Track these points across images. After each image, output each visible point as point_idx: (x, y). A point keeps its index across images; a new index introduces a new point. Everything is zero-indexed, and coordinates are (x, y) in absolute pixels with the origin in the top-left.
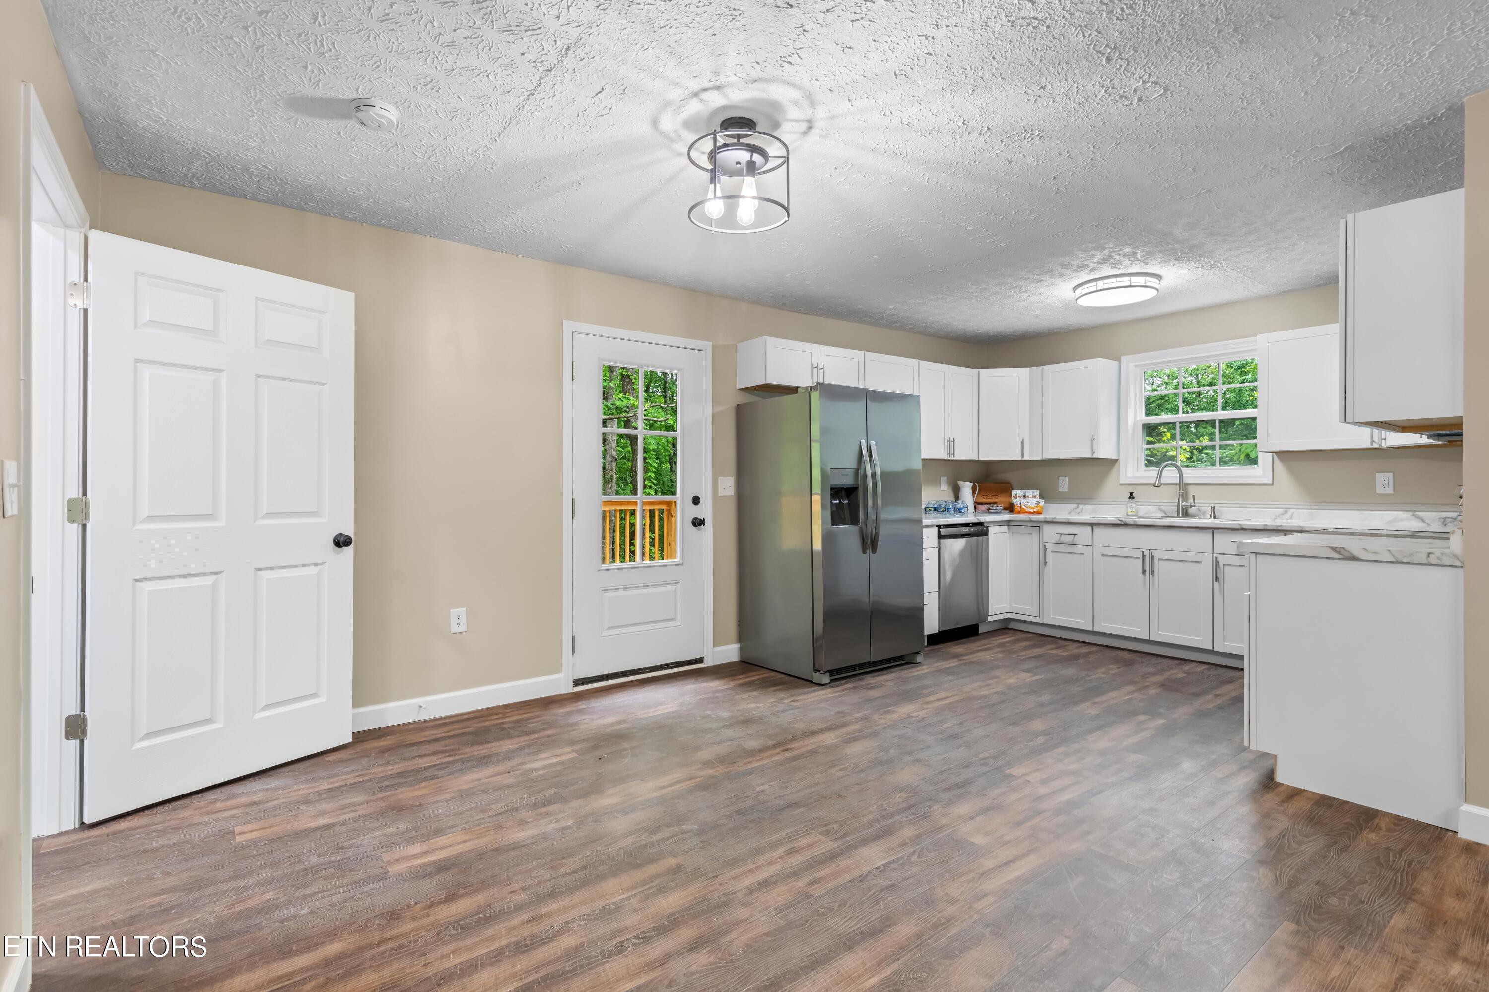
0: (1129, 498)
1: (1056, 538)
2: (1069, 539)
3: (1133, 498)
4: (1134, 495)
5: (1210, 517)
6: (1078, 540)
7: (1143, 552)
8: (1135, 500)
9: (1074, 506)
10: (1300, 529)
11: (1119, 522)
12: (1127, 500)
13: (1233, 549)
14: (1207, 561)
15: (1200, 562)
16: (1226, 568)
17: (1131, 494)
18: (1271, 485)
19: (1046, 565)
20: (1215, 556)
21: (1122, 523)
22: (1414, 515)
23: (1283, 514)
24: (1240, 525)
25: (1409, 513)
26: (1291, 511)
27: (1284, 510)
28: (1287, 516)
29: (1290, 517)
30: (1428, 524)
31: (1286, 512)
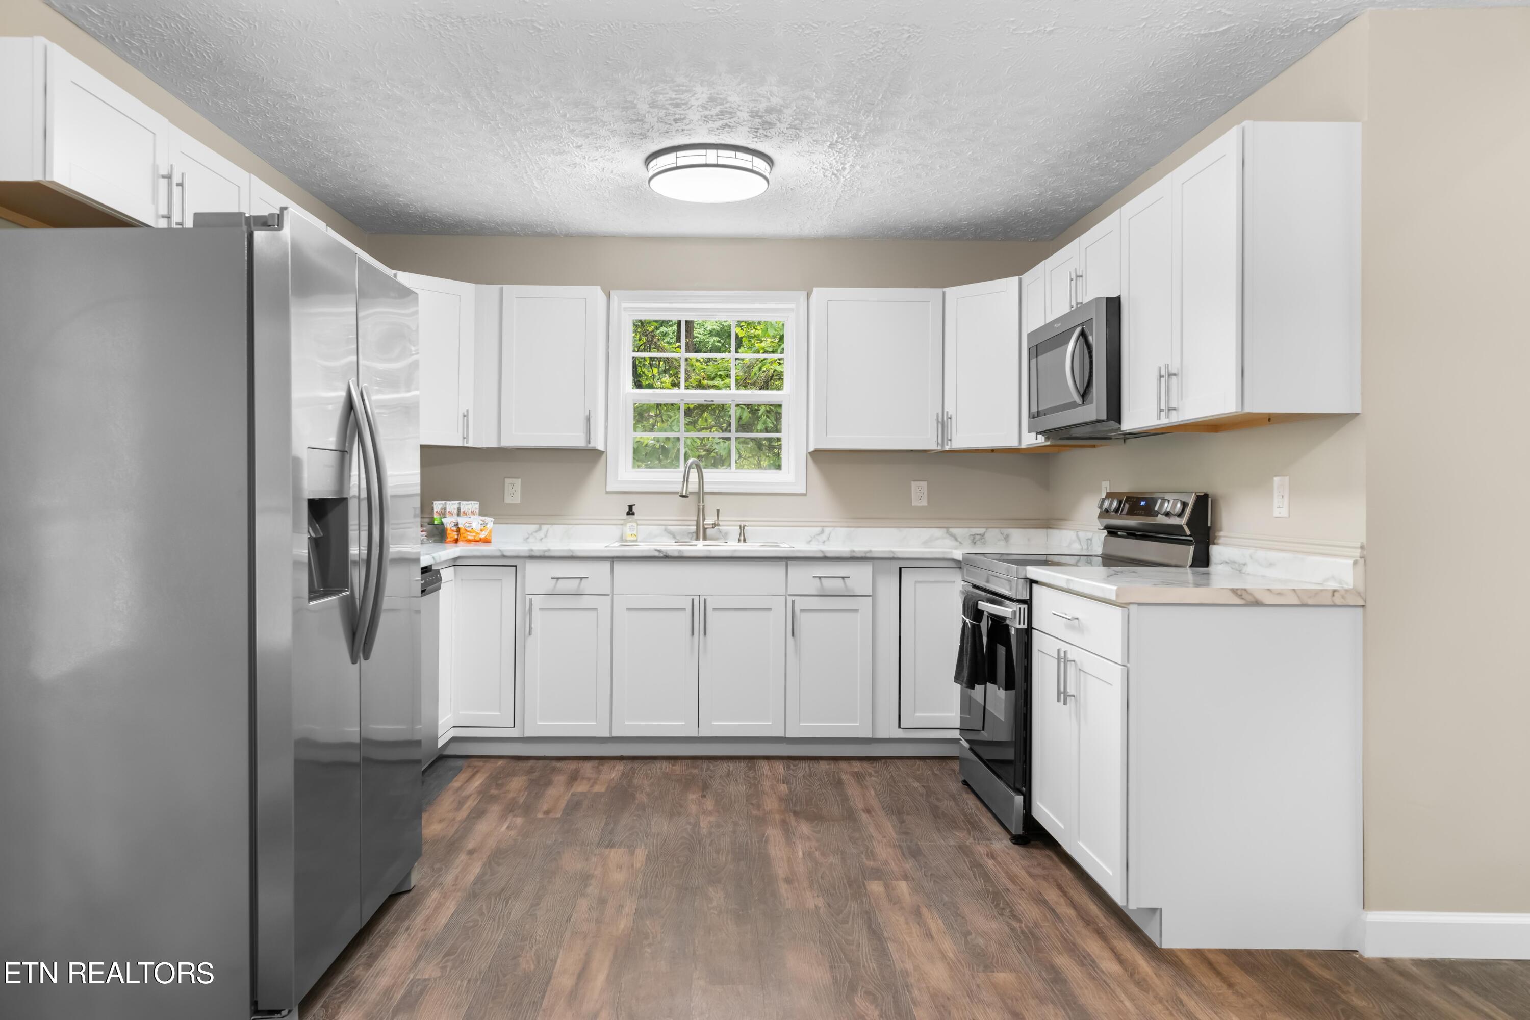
0: (628, 514)
1: (549, 586)
2: (572, 586)
3: (633, 514)
4: (634, 509)
5: (739, 540)
6: (586, 587)
7: (693, 600)
8: (636, 517)
9: (534, 527)
12: (625, 516)
13: (813, 587)
14: (778, 605)
15: (770, 610)
16: (804, 615)
17: (631, 507)
18: (805, 495)
19: (530, 633)
20: (790, 599)
21: (662, 555)
22: (947, 532)
23: (819, 535)
24: (822, 552)
25: (945, 530)
26: (827, 530)
27: (819, 529)
28: (824, 537)
29: (828, 539)
30: (960, 543)
31: (822, 532)
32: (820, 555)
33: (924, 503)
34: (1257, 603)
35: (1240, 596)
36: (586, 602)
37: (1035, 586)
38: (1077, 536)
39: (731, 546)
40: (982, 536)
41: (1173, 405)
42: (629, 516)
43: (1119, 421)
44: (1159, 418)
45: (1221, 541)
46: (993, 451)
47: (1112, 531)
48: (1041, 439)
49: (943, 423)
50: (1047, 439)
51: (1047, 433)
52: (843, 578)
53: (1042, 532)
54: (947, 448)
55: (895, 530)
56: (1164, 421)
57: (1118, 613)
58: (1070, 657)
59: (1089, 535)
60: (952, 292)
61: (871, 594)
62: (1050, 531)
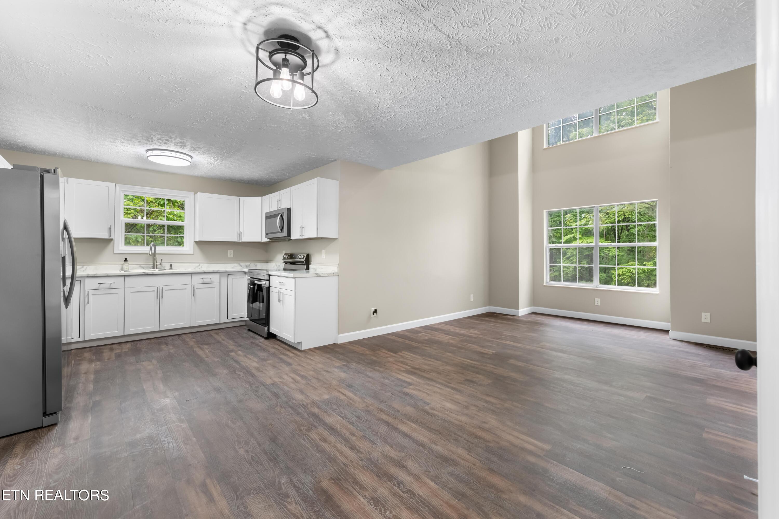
0: (125, 261)
1: (97, 286)
2: (107, 286)
3: (127, 261)
4: (127, 259)
5: (170, 269)
6: (113, 286)
7: (158, 288)
8: (128, 262)
10: (225, 271)
11: (143, 274)
12: (123, 262)
13: (201, 281)
14: (189, 287)
15: (186, 289)
16: (197, 290)
17: (126, 259)
18: (193, 254)
19: (88, 303)
20: (193, 286)
21: (145, 274)
22: (239, 265)
23: (198, 266)
25: (238, 264)
26: (201, 265)
27: (198, 264)
28: (200, 267)
29: (201, 267)
30: (243, 267)
32: (203, 272)
33: (232, 256)
34: (320, 276)
35: (317, 275)
36: (113, 291)
37: (271, 276)
38: (276, 265)
39: (167, 271)
40: (249, 265)
41: (303, 234)
42: (125, 262)
43: (290, 237)
44: (300, 237)
45: (312, 264)
46: (252, 242)
47: (286, 263)
48: (268, 240)
49: (239, 234)
50: (270, 240)
51: (270, 239)
52: (210, 278)
53: (266, 264)
54: (240, 241)
55: (223, 264)
56: (301, 238)
57: (293, 280)
58: (281, 291)
59: (280, 264)
60: (242, 198)
61: (219, 282)
62: (268, 263)
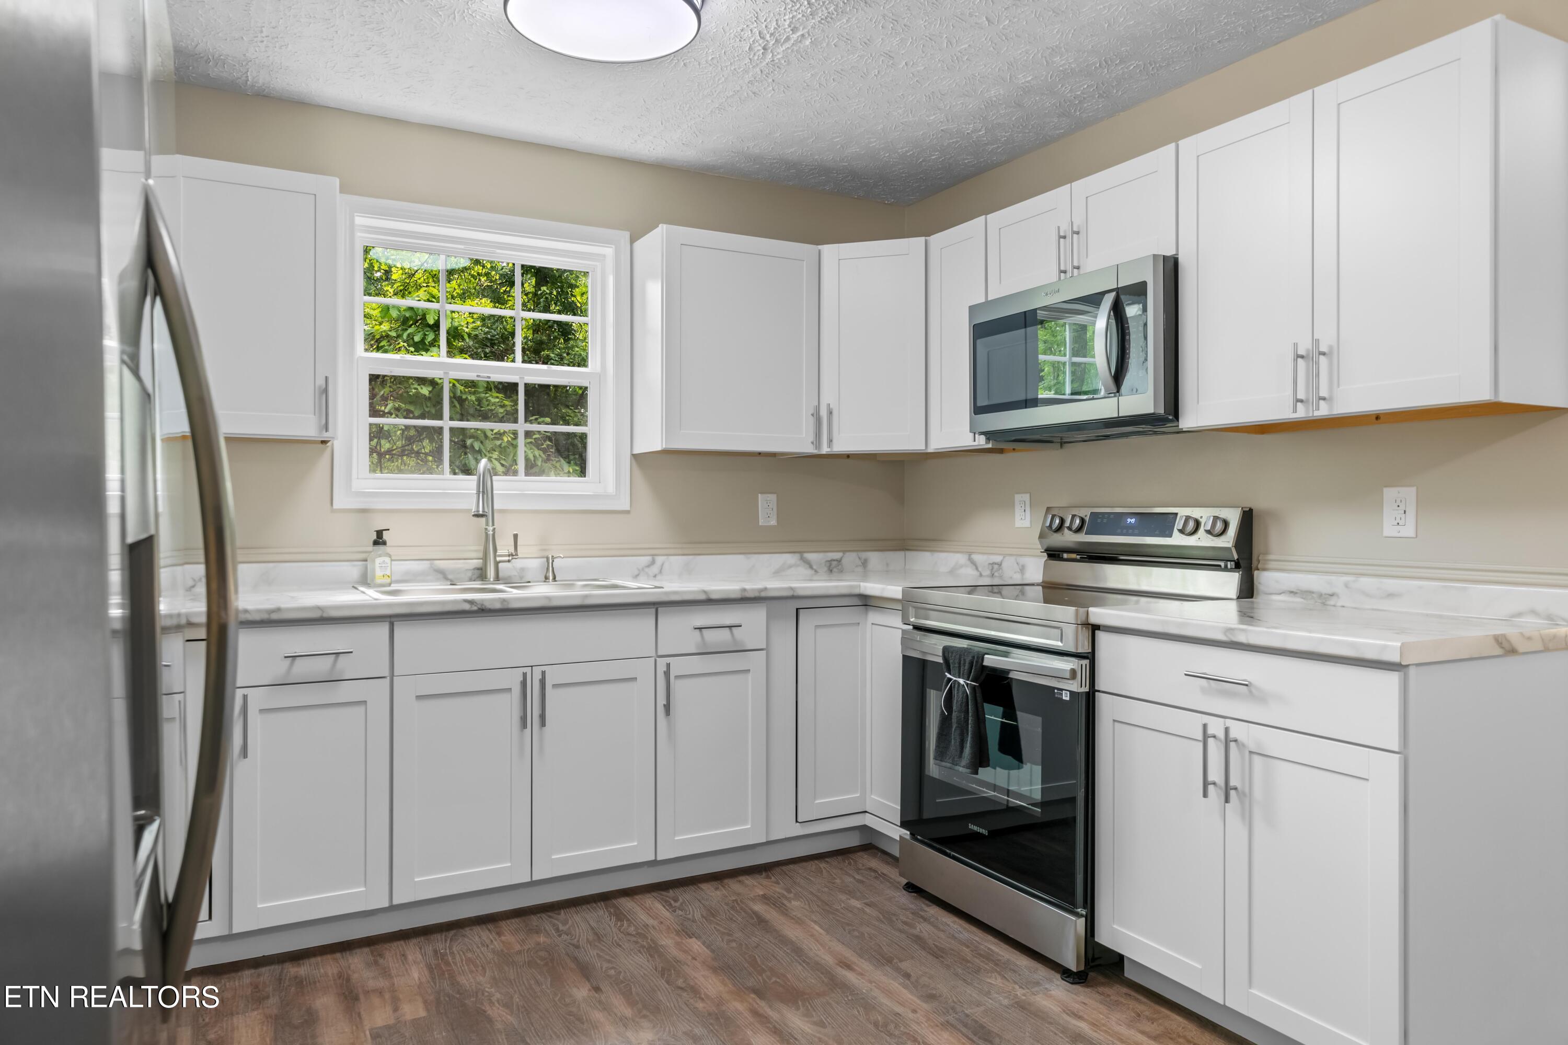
0: (376, 543)
1: (278, 669)
2: (321, 667)
3: (384, 543)
4: (385, 536)
5: (546, 578)
6: (346, 667)
7: (525, 675)
8: (387, 549)
10: (790, 593)
11: (467, 607)
12: (371, 548)
13: (691, 642)
14: (644, 670)
15: (634, 679)
16: (681, 683)
17: (380, 533)
18: (628, 512)
19: (244, 753)
20: (662, 663)
21: (475, 608)
22: (802, 559)
24: (705, 592)
25: (797, 556)
26: (660, 560)
27: (649, 558)
29: (661, 572)
30: (816, 571)
31: (653, 562)
32: (703, 597)
33: (773, 522)
35: (1501, 645)
36: (345, 692)
37: (1100, 635)
40: (839, 561)
41: (1323, 393)
42: (377, 547)
43: (1177, 417)
44: (1295, 411)
46: (848, 456)
48: (981, 441)
49: (820, 420)
52: (730, 627)
53: (900, 554)
55: (741, 557)
56: (1301, 413)
60: (830, 251)
61: (764, 647)
62: (908, 553)
